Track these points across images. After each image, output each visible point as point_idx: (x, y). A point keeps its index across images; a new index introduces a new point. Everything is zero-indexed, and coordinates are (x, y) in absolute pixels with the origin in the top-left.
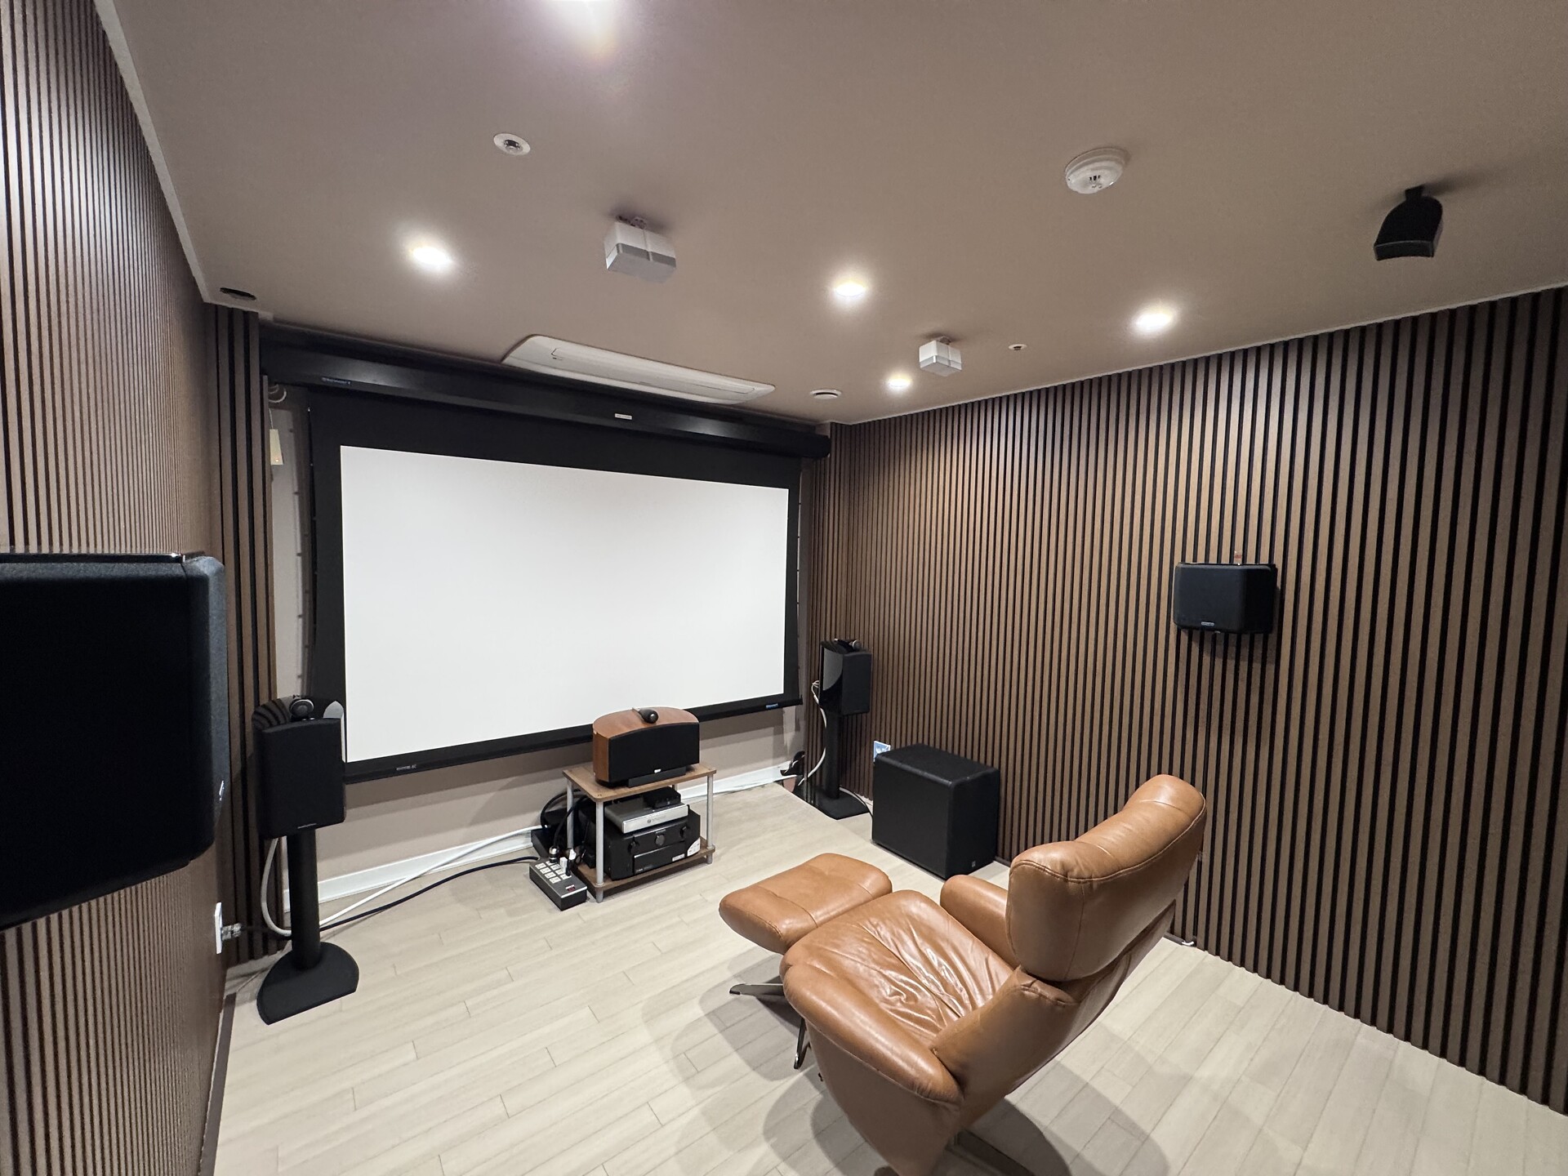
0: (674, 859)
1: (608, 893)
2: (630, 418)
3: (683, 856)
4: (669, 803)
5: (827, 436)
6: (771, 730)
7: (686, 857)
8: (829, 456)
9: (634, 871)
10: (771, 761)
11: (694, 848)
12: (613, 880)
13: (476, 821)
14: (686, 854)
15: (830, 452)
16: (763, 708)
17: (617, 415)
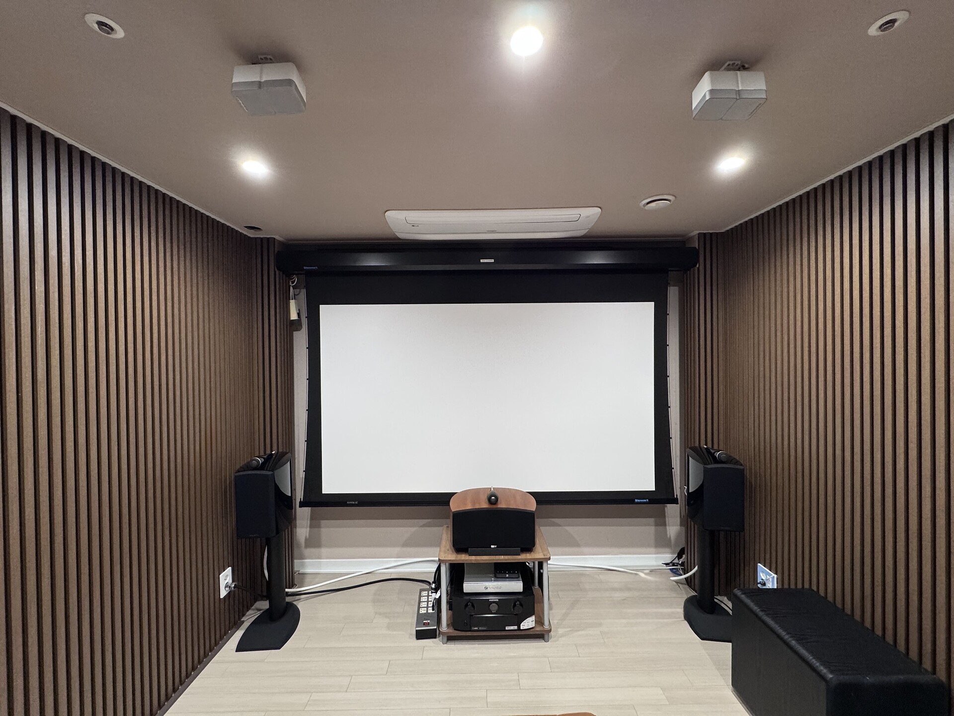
0: (507, 628)
1: (451, 639)
2: (493, 261)
3: (516, 627)
4: (507, 576)
5: (696, 248)
6: (652, 520)
7: (519, 629)
8: (698, 266)
9: (471, 628)
10: (653, 550)
11: (528, 623)
12: (455, 629)
13: (406, 544)
14: (519, 627)
15: (698, 261)
16: (632, 502)
17: (482, 261)
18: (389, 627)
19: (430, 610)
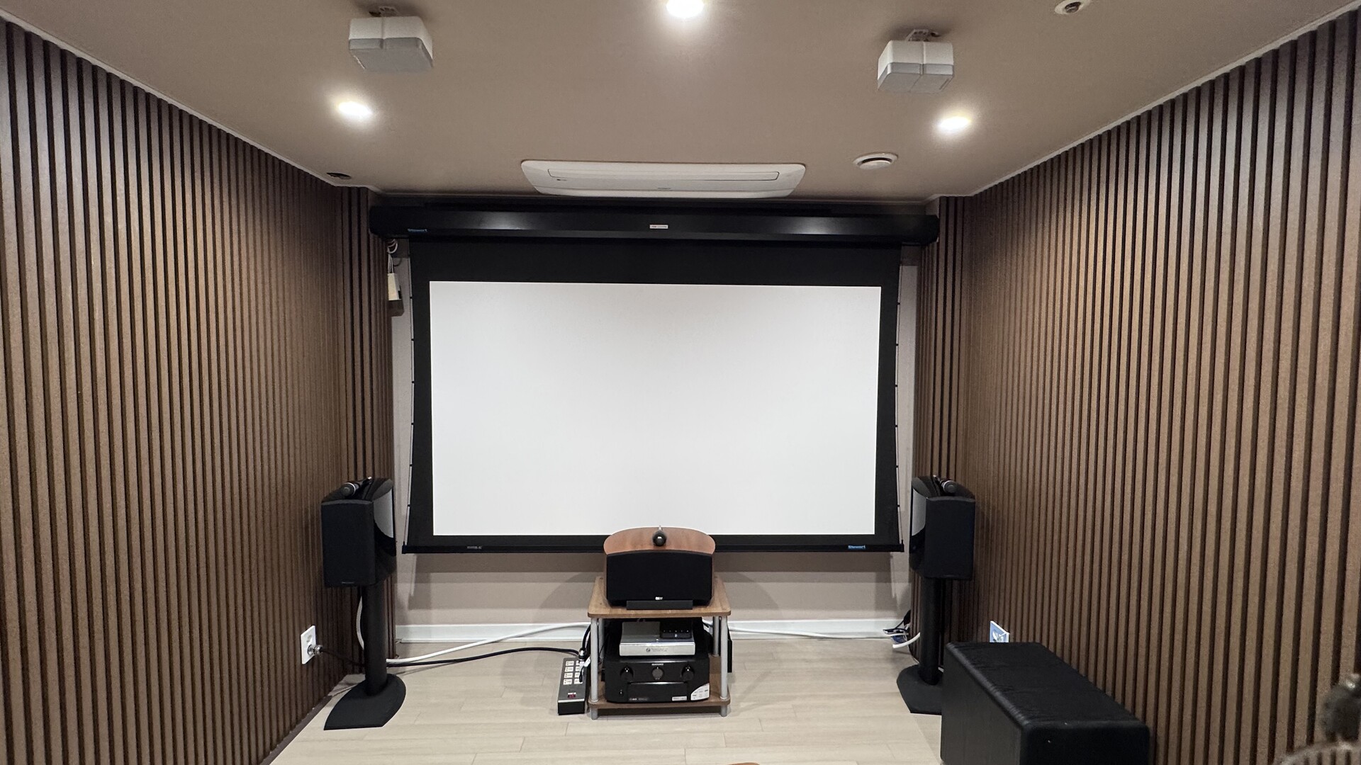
0: (674, 699)
1: (603, 713)
2: (666, 227)
3: (685, 698)
4: (676, 636)
5: (936, 216)
6: (873, 575)
7: (689, 700)
8: (938, 241)
9: (628, 699)
10: (873, 613)
11: (701, 693)
14: (689, 697)
15: (938, 234)
16: (843, 548)
17: (652, 227)
18: (524, 702)
19: (577, 682)
